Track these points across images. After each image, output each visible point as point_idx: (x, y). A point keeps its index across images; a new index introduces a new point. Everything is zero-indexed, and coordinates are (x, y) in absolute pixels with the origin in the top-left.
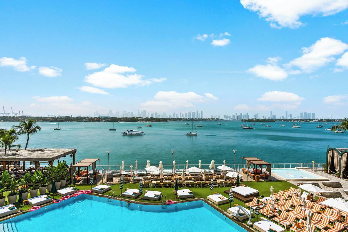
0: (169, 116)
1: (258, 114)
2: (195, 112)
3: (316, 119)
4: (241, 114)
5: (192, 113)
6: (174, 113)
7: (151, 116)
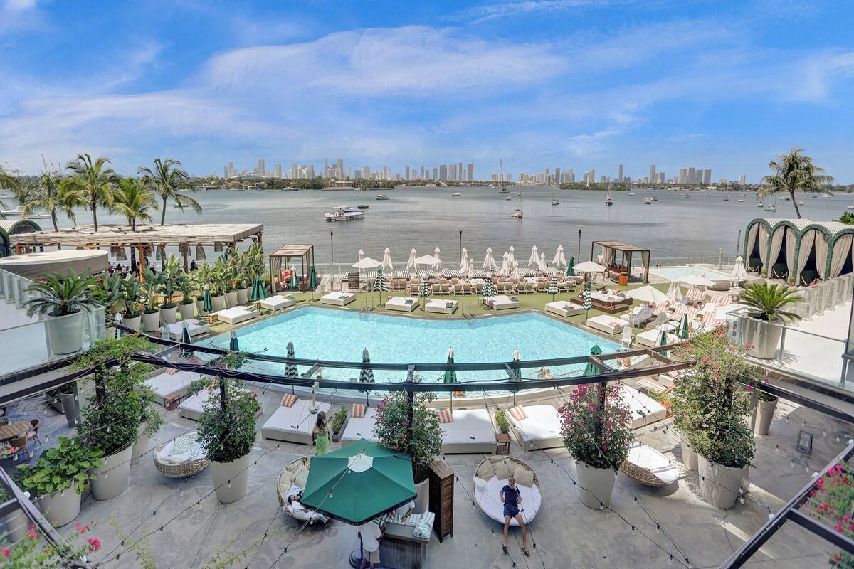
0: (397, 174)
1: (593, 171)
2: (456, 166)
3: (713, 185)
4: (558, 170)
5: (448, 167)
6: (408, 168)
7: (356, 175)
